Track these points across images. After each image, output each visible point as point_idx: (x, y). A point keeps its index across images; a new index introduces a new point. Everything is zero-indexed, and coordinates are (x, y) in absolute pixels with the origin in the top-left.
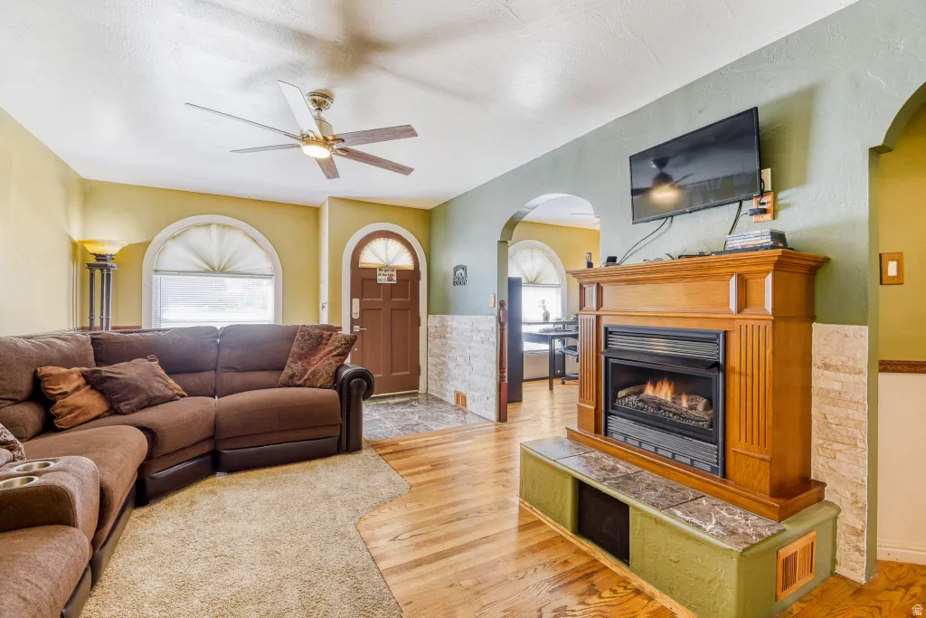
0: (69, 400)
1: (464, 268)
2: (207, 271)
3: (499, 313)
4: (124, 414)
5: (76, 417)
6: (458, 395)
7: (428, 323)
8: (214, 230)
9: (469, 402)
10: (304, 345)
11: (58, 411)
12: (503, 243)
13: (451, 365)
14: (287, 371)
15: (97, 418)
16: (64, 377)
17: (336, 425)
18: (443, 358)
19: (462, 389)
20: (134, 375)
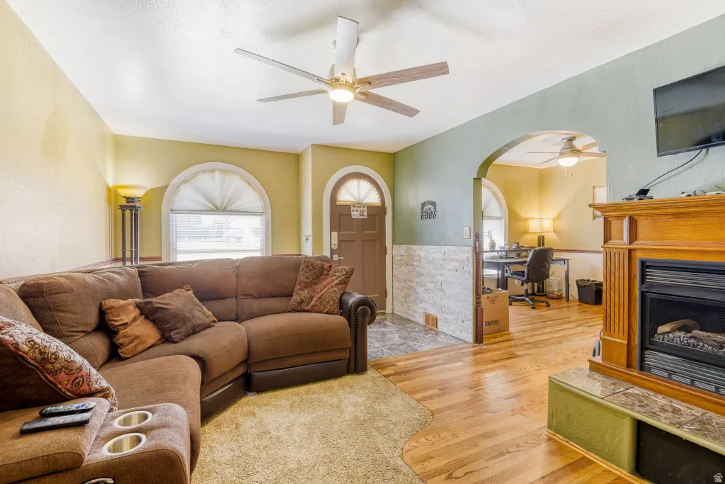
0: (129, 330)
1: (433, 204)
2: (213, 210)
3: (475, 244)
4: (175, 342)
5: (136, 346)
6: (427, 317)
7: (394, 252)
8: (217, 174)
9: (440, 324)
10: (308, 275)
11: (120, 341)
12: (478, 180)
13: (420, 290)
14: (296, 298)
15: (152, 346)
16: (123, 308)
17: (347, 349)
18: (410, 283)
19: (432, 311)
20: (179, 305)
